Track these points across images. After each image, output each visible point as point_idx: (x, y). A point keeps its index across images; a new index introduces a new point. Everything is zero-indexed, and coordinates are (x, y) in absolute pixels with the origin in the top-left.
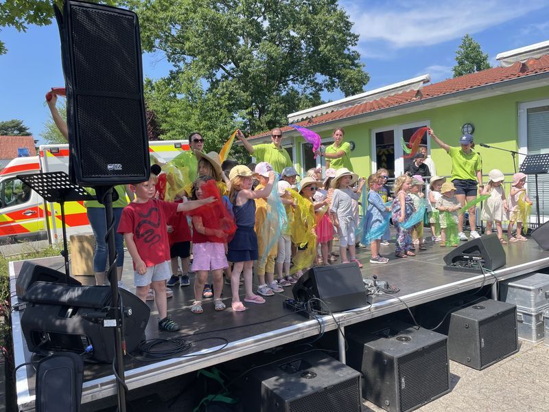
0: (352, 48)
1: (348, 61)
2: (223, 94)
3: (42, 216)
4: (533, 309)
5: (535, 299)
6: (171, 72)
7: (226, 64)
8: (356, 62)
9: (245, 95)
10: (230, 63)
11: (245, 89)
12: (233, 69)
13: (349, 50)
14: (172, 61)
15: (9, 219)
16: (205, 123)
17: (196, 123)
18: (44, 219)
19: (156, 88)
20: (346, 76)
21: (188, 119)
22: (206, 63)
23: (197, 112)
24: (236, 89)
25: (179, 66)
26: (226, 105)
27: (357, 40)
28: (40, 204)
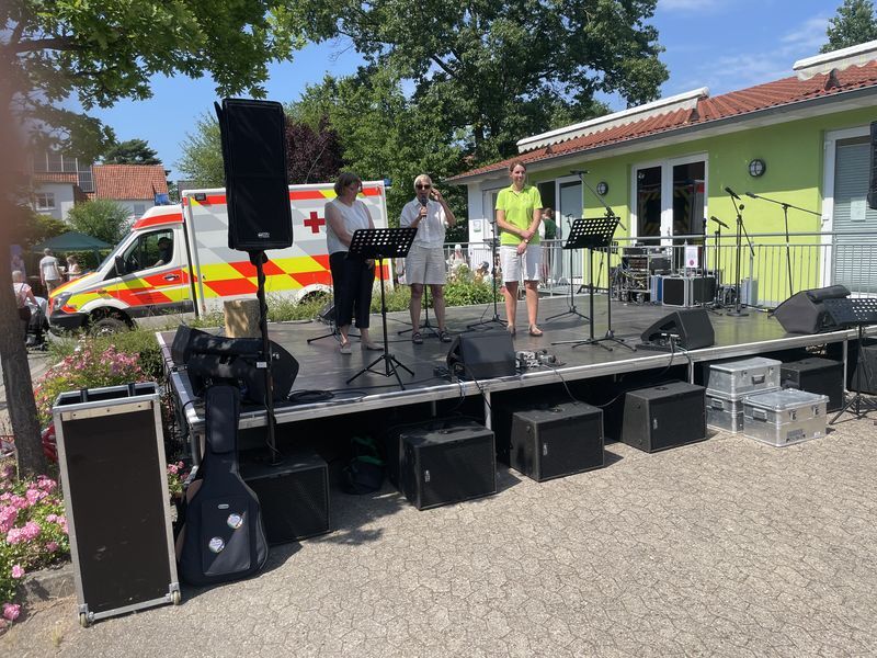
0: (645, 21)
1: (634, 45)
2: (435, 104)
3: (186, 282)
4: (733, 395)
5: (736, 384)
6: (360, 69)
7: (442, 55)
8: (650, 44)
9: (467, 105)
10: (448, 53)
11: (468, 95)
12: (453, 62)
13: (640, 24)
14: (363, 51)
15: (147, 285)
16: (407, 149)
17: (392, 150)
18: (189, 286)
19: (341, 92)
20: (630, 70)
21: (383, 143)
22: (410, 57)
23: (395, 133)
24: (455, 96)
25: (372, 59)
26: (438, 122)
27: (653, 8)
28: (185, 266)
